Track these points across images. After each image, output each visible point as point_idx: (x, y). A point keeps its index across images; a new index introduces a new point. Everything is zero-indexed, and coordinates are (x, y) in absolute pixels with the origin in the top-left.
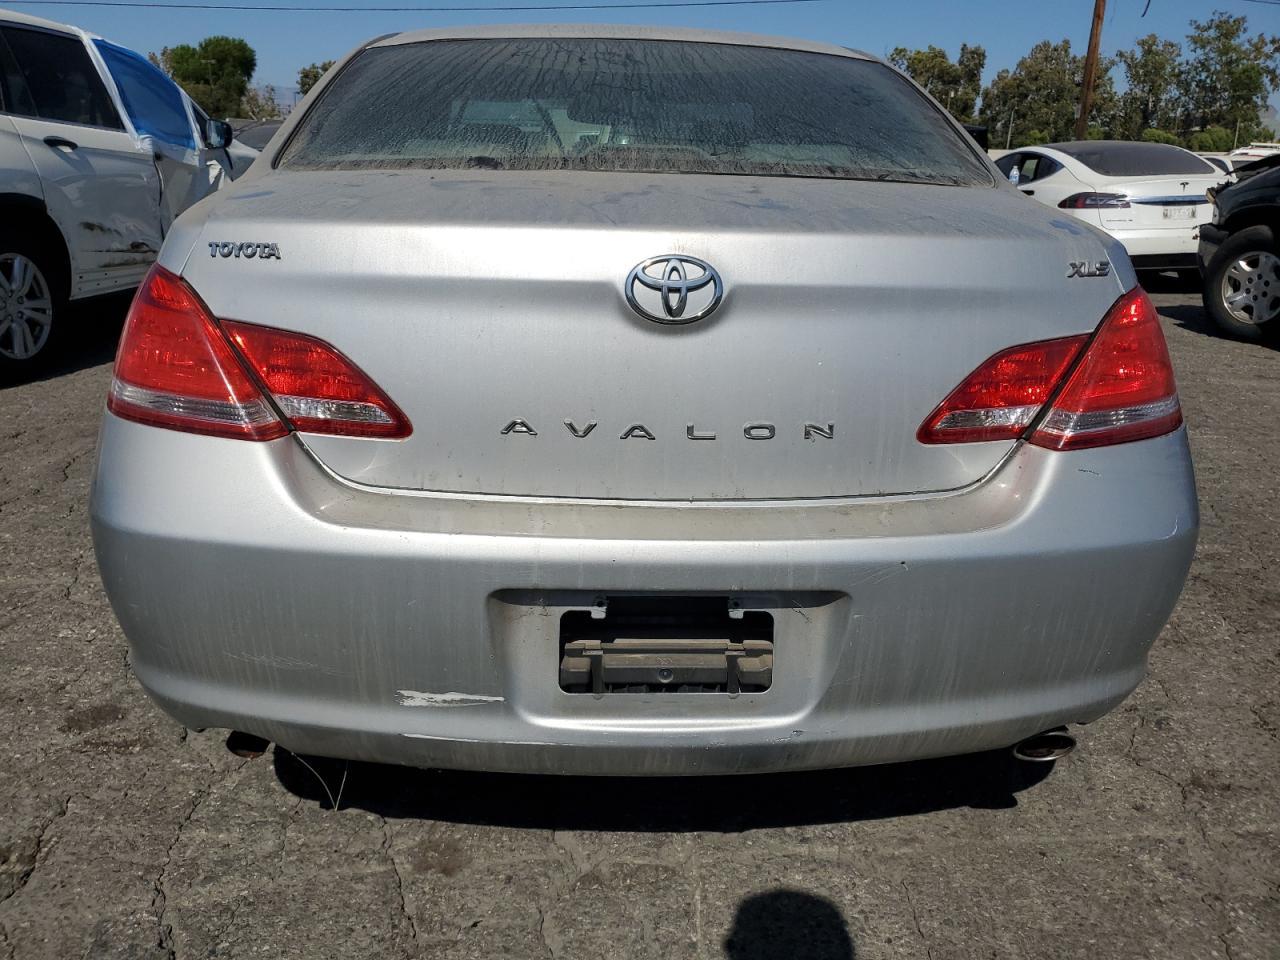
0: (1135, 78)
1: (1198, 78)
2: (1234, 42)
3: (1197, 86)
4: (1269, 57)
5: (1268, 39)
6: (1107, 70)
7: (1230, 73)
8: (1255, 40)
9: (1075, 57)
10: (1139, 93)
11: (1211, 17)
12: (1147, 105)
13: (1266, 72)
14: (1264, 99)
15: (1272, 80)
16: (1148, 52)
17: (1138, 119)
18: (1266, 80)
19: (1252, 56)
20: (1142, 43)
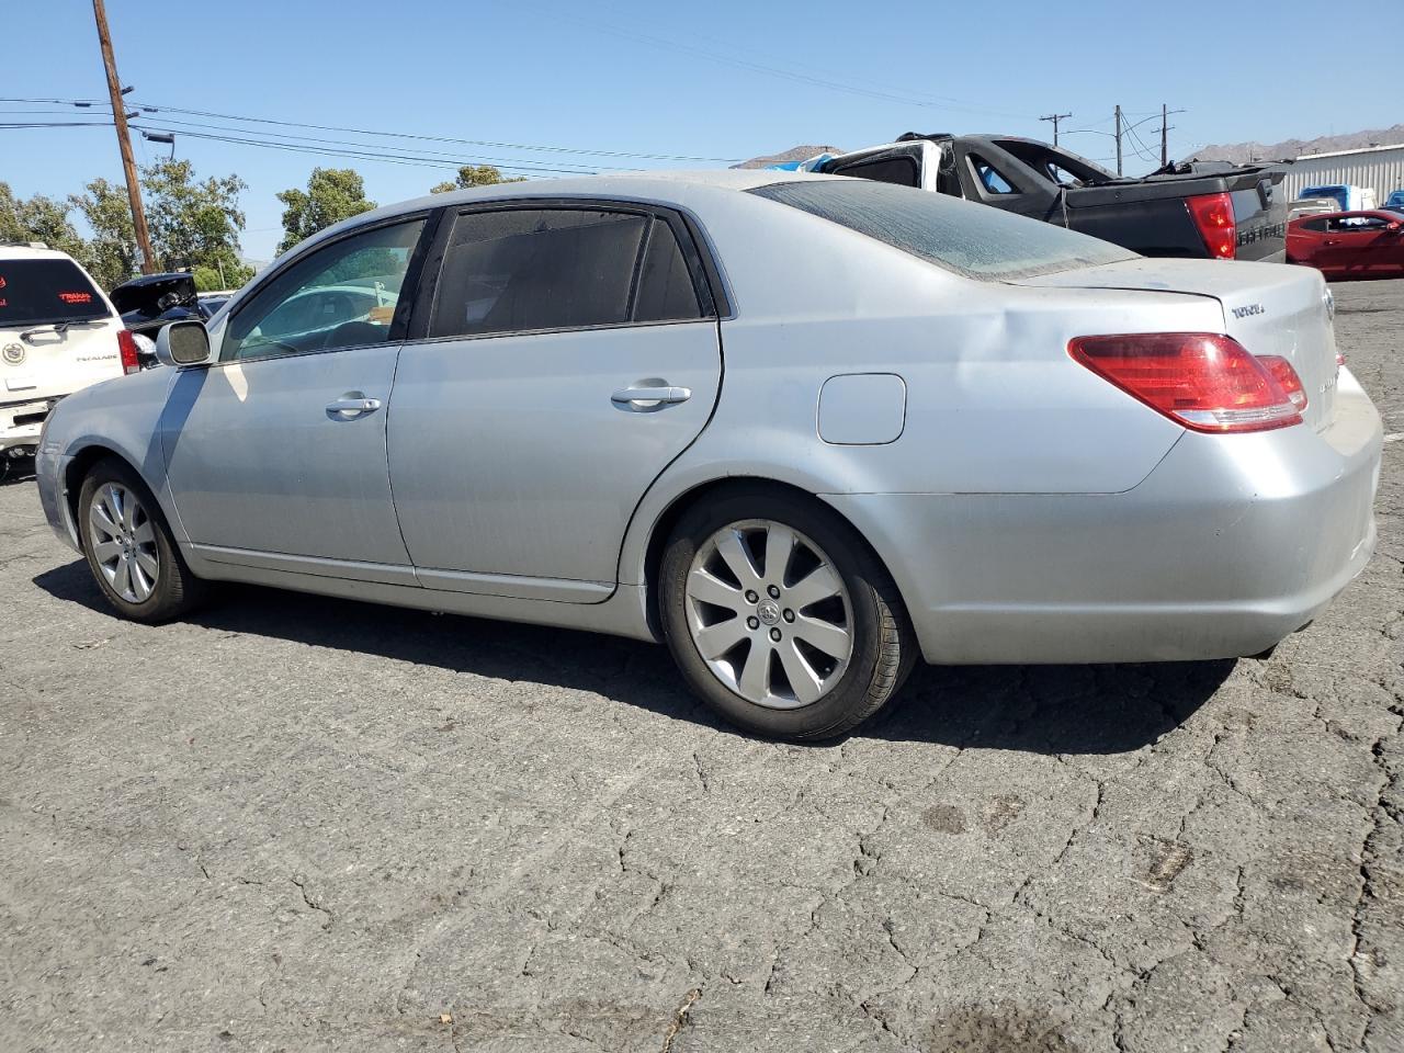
0: (97, 222)
1: (164, 222)
2: (187, 185)
3: (166, 229)
4: (224, 199)
5: (219, 182)
6: (63, 216)
7: (193, 215)
8: (207, 183)
9: (19, 203)
10: (110, 240)
11: (155, 162)
12: (122, 251)
13: (227, 212)
14: (235, 238)
15: (236, 221)
16: (102, 197)
17: (118, 265)
18: (229, 220)
19: (209, 198)
20: (93, 188)
